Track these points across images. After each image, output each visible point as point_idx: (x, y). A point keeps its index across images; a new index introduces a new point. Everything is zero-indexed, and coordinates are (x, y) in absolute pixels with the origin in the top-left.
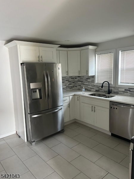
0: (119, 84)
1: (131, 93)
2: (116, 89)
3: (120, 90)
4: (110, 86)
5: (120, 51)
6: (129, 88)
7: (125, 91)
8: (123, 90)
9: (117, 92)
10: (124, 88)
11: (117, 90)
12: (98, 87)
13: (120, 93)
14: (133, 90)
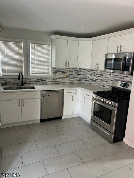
0: (31, 75)
1: (43, 81)
2: (28, 80)
3: (32, 80)
4: (23, 77)
5: (30, 43)
6: (40, 78)
7: (37, 81)
8: (36, 80)
10: (36, 78)
11: (29, 81)
12: (4, 80)
13: (33, 83)
14: (44, 79)
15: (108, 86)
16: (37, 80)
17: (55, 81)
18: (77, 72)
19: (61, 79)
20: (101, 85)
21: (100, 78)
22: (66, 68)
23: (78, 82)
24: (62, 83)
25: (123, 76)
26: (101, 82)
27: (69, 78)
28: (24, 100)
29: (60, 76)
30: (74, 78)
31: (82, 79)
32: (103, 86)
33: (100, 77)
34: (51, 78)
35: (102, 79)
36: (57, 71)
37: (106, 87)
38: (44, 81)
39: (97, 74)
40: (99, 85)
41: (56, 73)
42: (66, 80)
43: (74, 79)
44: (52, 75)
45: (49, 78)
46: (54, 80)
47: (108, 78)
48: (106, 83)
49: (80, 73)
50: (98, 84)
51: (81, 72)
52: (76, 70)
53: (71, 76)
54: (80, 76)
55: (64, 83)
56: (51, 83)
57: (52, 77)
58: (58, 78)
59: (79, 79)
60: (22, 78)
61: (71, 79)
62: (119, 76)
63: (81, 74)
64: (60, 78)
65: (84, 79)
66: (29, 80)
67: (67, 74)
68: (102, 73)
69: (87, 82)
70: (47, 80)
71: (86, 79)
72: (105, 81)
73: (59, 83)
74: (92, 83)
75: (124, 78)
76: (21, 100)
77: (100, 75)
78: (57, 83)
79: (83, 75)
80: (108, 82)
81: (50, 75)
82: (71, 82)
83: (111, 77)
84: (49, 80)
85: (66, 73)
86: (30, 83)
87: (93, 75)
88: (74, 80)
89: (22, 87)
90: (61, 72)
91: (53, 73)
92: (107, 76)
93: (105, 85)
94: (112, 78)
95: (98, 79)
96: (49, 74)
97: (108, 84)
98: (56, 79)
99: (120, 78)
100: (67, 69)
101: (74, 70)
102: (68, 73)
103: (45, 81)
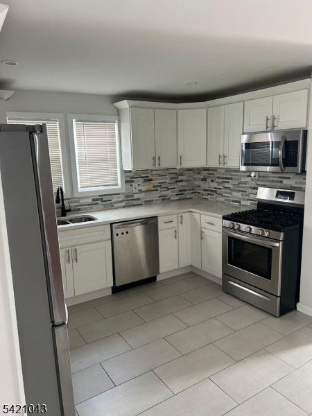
0: (80, 190)
1: (105, 203)
2: (73, 202)
3: (82, 201)
5: (74, 120)
6: (100, 196)
7: (93, 202)
8: (90, 201)
9: (76, 208)
10: (90, 197)
11: (77, 204)
13: (84, 209)
14: (109, 198)
15: (248, 200)
16: (93, 200)
17: (132, 200)
18: (174, 176)
19: (142, 195)
20: (230, 201)
21: (226, 185)
22: (152, 170)
23: (178, 197)
24: (146, 202)
25: (280, 177)
26: (231, 194)
27: (159, 191)
28: (77, 247)
29: (140, 188)
30: (168, 189)
31: (186, 190)
32: (236, 201)
33: (226, 182)
34: (122, 193)
35: (231, 186)
36: (135, 178)
37: (242, 203)
38: (107, 203)
39: (218, 178)
40: (226, 200)
41: (133, 181)
42: (154, 196)
43: (169, 192)
44: (124, 188)
45: (119, 194)
46: (128, 197)
47: (246, 183)
48: (242, 195)
49: (180, 178)
50: (223, 199)
51: (182, 175)
52: (172, 171)
53: (163, 186)
54: (180, 184)
55: (149, 201)
56: (123, 204)
57: (124, 191)
58: (137, 191)
59: (180, 191)
60: (63, 199)
61: (164, 193)
62: (269, 177)
63: (182, 181)
64: (141, 191)
65: (189, 190)
66: (76, 202)
67: (155, 182)
68: (231, 175)
69: (195, 196)
70: (115, 199)
71: (193, 189)
72: (239, 191)
73: (139, 202)
74: (208, 197)
75: (281, 182)
76: (70, 249)
77: (227, 178)
78: (135, 202)
79: (186, 181)
80: (245, 191)
81: (119, 186)
82: (163, 200)
83: (252, 180)
84: (118, 198)
85: (152, 180)
86: (79, 209)
87: (209, 180)
88: (170, 194)
89: (63, 218)
90: (142, 180)
91: (126, 182)
92: (243, 180)
93: (240, 199)
94: (254, 182)
95: (222, 187)
96: (117, 185)
97: (246, 195)
98: (133, 196)
99: (273, 181)
100: (154, 172)
101: (168, 172)
102: (156, 179)
103: (109, 202)
